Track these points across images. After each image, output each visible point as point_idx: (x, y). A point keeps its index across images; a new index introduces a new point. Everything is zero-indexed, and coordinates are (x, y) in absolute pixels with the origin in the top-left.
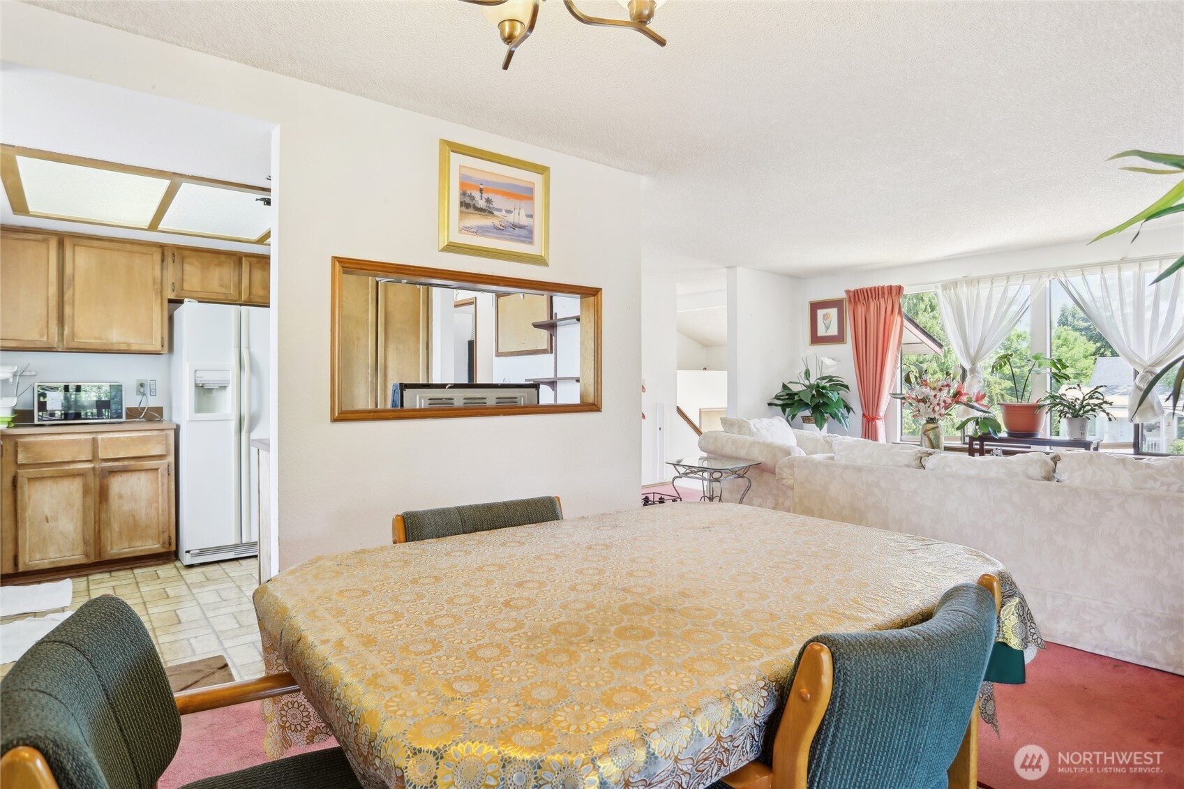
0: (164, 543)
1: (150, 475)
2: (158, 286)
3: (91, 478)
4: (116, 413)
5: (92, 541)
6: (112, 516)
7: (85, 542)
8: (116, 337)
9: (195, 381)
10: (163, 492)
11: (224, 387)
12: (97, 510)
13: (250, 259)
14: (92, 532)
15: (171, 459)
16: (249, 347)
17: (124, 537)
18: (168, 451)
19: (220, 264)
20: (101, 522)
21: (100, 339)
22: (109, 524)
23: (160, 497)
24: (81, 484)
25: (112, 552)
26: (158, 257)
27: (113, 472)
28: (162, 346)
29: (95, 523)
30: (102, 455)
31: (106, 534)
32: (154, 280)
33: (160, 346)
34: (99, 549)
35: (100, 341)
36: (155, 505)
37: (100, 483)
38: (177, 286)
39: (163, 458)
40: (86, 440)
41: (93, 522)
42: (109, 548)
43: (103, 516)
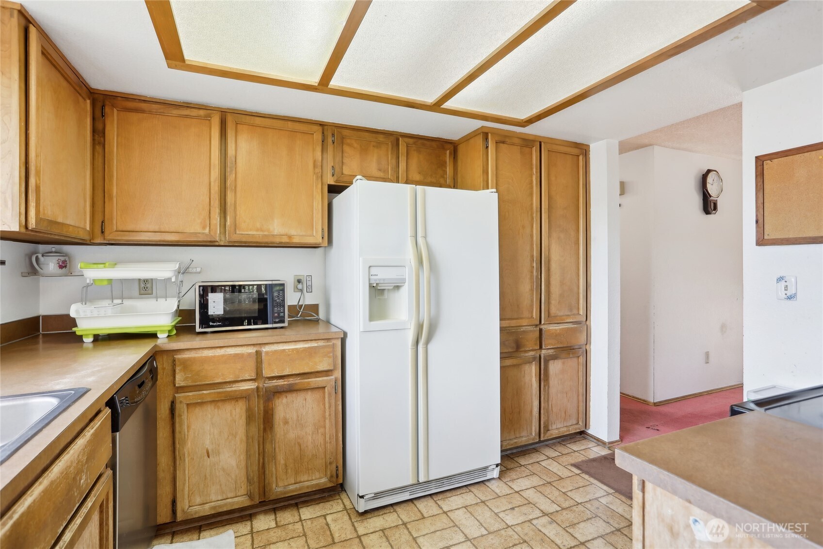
0: (332, 476)
1: (317, 395)
2: (318, 170)
3: (255, 401)
4: (279, 317)
5: (256, 479)
6: (277, 445)
7: (249, 481)
8: (277, 228)
9: (369, 279)
10: (330, 415)
11: (397, 287)
12: (261, 440)
13: (407, 140)
14: (256, 468)
15: (338, 374)
16: (425, 237)
17: (289, 471)
18: (335, 365)
19: (378, 145)
20: (266, 455)
21: (262, 230)
22: (274, 457)
23: (327, 421)
24: (244, 408)
25: (279, 489)
26: (318, 136)
27: (278, 392)
28: (323, 238)
29: (259, 454)
30: (266, 373)
31: (271, 468)
32: (315, 162)
33: (321, 238)
34: (264, 488)
35: (262, 233)
36: (321, 430)
37: (264, 407)
38: (337, 169)
39: (330, 373)
40: (249, 354)
41: (257, 455)
42: (274, 486)
43: (268, 446)
